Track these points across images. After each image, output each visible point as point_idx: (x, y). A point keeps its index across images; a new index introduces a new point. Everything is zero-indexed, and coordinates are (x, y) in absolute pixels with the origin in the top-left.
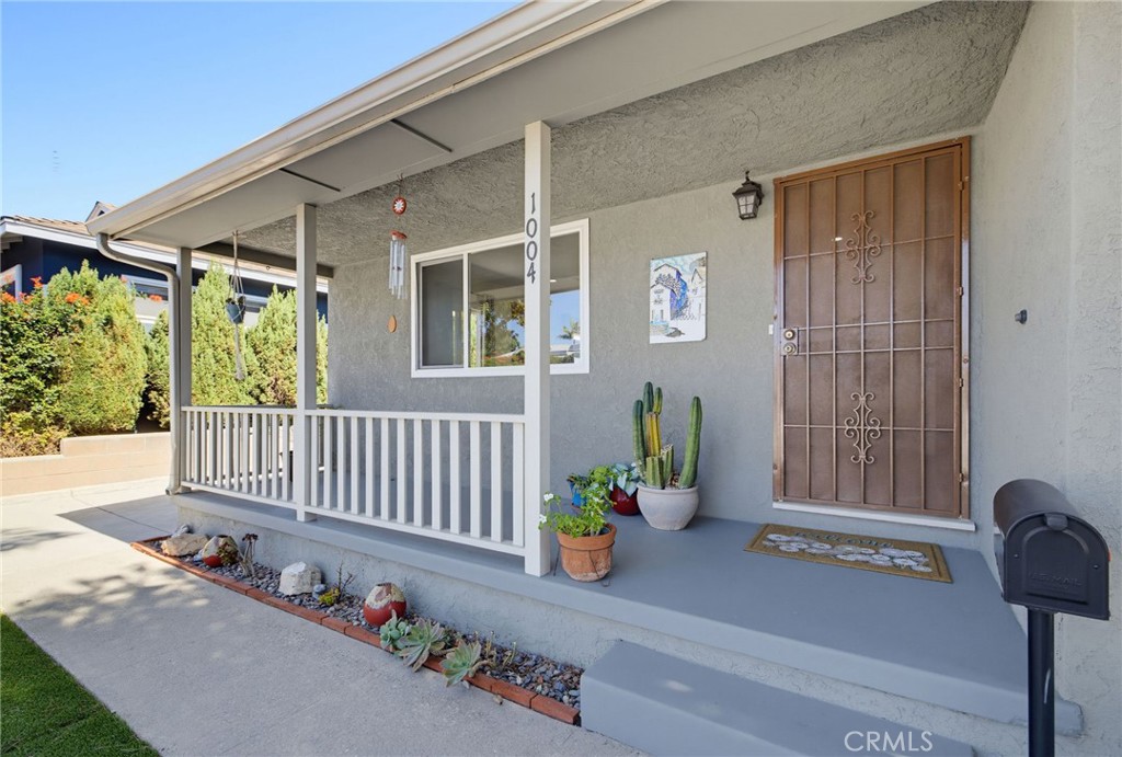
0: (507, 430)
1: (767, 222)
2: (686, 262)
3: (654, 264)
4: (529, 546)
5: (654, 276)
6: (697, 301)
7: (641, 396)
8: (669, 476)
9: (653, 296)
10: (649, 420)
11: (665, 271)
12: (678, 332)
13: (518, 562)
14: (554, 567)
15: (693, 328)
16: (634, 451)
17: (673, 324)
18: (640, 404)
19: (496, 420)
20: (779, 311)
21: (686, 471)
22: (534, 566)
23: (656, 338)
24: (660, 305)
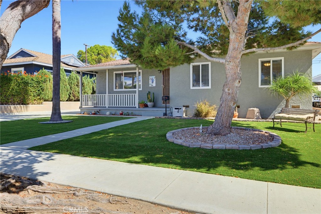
0: (134, 95)
1: (162, 73)
2: (153, 77)
3: (150, 77)
4: (137, 106)
5: (150, 78)
6: (155, 82)
7: (148, 92)
8: (150, 101)
9: (150, 81)
10: (149, 95)
11: (151, 78)
12: (152, 85)
13: (136, 107)
14: (139, 107)
15: (154, 85)
16: (147, 99)
17: (152, 84)
18: (148, 94)
19: (133, 94)
20: (163, 83)
21: (152, 100)
22: (137, 107)
23: (150, 86)
24: (150, 82)
